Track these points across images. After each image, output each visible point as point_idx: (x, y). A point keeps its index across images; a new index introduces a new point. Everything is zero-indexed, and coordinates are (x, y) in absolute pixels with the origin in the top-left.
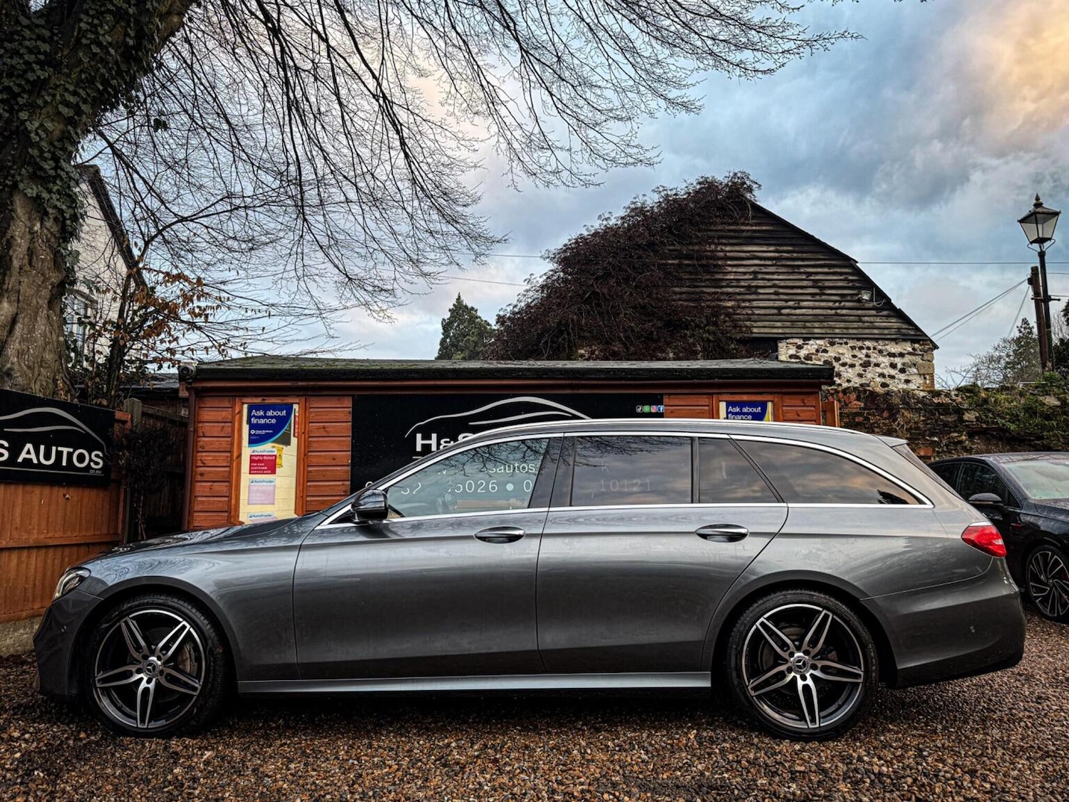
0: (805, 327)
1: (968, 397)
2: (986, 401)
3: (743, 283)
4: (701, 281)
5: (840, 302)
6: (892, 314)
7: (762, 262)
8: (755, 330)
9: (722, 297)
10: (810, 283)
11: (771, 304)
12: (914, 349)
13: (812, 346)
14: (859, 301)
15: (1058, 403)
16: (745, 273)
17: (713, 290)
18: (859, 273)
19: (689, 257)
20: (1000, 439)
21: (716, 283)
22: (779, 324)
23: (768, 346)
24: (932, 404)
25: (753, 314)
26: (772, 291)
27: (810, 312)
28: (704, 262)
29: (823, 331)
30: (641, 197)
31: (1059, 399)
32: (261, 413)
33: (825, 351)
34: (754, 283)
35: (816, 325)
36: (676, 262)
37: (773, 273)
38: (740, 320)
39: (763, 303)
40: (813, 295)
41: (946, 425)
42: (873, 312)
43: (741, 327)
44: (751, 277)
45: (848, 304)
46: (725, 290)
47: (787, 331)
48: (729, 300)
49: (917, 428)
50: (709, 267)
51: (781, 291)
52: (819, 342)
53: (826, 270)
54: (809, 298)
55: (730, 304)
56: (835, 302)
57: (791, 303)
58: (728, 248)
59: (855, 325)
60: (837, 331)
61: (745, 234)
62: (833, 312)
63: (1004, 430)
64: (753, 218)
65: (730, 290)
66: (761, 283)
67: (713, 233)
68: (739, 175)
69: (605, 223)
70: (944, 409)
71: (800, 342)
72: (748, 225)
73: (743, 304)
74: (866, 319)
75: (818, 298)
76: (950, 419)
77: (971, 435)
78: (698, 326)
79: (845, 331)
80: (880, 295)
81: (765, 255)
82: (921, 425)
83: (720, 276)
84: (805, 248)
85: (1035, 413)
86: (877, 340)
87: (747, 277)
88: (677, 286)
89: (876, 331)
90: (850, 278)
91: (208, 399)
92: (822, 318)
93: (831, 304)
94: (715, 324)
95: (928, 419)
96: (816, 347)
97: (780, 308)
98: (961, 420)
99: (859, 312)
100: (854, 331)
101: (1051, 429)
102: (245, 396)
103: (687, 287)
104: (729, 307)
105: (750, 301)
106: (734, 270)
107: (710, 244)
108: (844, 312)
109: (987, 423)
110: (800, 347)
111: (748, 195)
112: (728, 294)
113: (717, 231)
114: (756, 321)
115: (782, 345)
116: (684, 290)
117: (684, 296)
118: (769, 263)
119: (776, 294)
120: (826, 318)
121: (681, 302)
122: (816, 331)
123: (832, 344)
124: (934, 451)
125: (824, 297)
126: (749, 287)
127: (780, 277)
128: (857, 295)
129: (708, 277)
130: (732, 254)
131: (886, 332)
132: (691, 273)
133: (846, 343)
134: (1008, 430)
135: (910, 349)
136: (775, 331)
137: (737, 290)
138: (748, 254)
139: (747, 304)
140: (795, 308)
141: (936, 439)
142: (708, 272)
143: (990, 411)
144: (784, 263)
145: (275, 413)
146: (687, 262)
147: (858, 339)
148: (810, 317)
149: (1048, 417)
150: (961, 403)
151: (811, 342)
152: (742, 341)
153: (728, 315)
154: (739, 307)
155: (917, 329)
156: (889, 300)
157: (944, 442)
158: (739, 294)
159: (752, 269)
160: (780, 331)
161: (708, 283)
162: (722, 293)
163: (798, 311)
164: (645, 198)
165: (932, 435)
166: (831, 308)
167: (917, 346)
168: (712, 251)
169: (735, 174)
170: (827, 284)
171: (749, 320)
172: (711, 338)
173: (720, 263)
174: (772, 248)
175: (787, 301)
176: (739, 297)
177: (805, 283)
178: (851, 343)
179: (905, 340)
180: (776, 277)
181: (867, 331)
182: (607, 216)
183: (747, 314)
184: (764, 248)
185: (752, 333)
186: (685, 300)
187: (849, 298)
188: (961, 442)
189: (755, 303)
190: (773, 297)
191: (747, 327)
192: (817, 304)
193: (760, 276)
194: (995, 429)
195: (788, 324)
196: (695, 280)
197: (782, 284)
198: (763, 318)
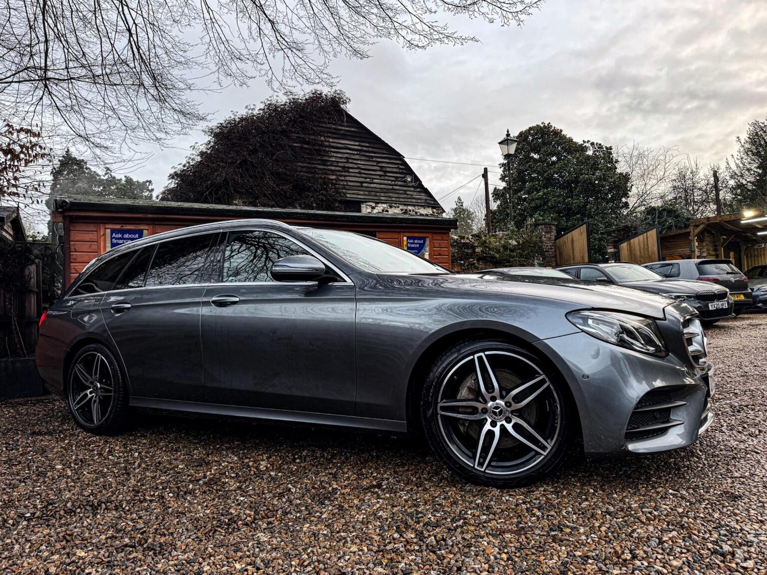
0: (376, 196)
1: (477, 240)
2: (485, 242)
3: (340, 164)
4: (315, 160)
5: (395, 181)
6: (422, 190)
7: (351, 152)
8: (348, 196)
9: (328, 172)
10: (378, 168)
11: (357, 179)
12: (433, 212)
13: (380, 207)
14: (405, 181)
15: (516, 243)
16: (341, 158)
17: (323, 167)
18: (405, 164)
19: (308, 143)
20: (491, 262)
21: (324, 163)
22: (362, 193)
23: (356, 205)
24: (461, 243)
25: (347, 185)
26: (357, 171)
27: (379, 186)
28: (317, 147)
29: (386, 199)
30: (275, 97)
31: (517, 242)
32: (120, 236)
33: (387, 211)
34: (347, 165)
35: (382, 194)
36: (299, 145)
37: (358, 160)
38: (339, 188)
39: (352, 179)
40: (380, 176)
41: (467, 254)
42: (412, 189)
43: (340, 193)
44: (345, 161)
45: (399, 183)
46: (330, 167)
47: (367, 197)
48: (333, 175)
49: (454, 256)
50: (320, 152)
51: (363, 171)
52: (385, 205)
53: (387, 161)
54: (378, 177)
55: (333, 177)
56: (392, 181)
57: (368, 180)
58: (331, 140)
59: (403, 196)
60: (393, 199)
61: (342, 132)
62: (391, 187)
63: (493, 257)
64: (347, 122)
65: (333, 168)
66: (351, 165)
67: (324, 129)
68: (338, 92)
69: (250, 111)
70: (466, 245)
71: (374, 205)
72: (343, 126)
73: (341, 178)
74: (408, 193)
75: (383, 178)
76: (470, 251)
77: (478, 260)
78: (316, 190)
79: (398, 200)
80: (416, 179)
81: (353, 147)
82: (456, 255)
83: (326, 158)
84: (376, 146)
85: (507, 248)
86: (414, 206)
87: (342, 160)
88: (301, 162)
89: (414, 201)
90: (401, 167)
91: (77, 224)
92: (385, 190)
93: (390, 182)
94: (325, 189)
95: (459, 251)
96: (382, 208)
97: (362, 183)
98: (474, 252)
99: (405, 188)
100: (403, 200)
101: (514, 257)
102: (107, 223)
103: (307, 163)
104: (333, 179)
105: (345, 176)
106: (335, 155)
107: (321, 136)
108: (397, 187)
109: (486, 253)
110: (373, 208)
111: (342, 106)
112: (331, 170)
113: (327, 128)
114: (348, 190)
115: (363, 206)
116: (305, 165)
117: (304, 169)
118: (356, 153)
119: (360, 173)
120: (388, 191)
121: (302, 173)
122: (382, 198)
123: (391, 207)
124: (462, 269)
125: (386, 178)
126: (344, 167)
127: (362, 163)
128: (404, 178)
129: (319, 158)
130: (334, 144)
131: (419, 201)
132: (308, 154)
133: (398, 207)
134: (495, 258)
135: (431, 212)
136: (360, 197)
137: (337, 168)
138: (343, 146)
139: (343, 178)
140: (371, 183)
141: (462, 262)
142: (319, 155)
143: (487, 247)
144: (364, 153)
145: (130, 236)
146: (305, 146)
147: (405, 205)
148: (379, 190)
149: (512, 251)
150: (474, 243)
151: (379, 205)
152: (341, 202)
153: (333, 184)
154: (339, 180)
155: (435, 200)
156: (421, 182)
157: (467, 264)
158: (338, 171)
159: (346, 156)
160: (362, 197)
161: (319, 162)
162: (329, 170)
163: (372, 185)
164: (278, 98)
165: (460, 260)
166: (390, 185)
167: (435, 210)
168: (322, 141)
169: (336, 91)
170: (388, 169)
171: (345, 189)
172: (324, 199)
173: (327, 149)
174: (357, 143)
175: (366, 178)
176: (338, 173)
177: (376, 168)
178: (401, 207)
179: (429, 207)
180: (359, 162)
181: (410, 200)
182: (252, 107)
183: (344, 185)
184: (353, 143)
185: (347, 197)
186: (305, 172)
187: (400, 179)
188: (475, 264)
189: (348, 178)
190: (358, 175)
191: (344, 193)
192: (382, 181)
193: (350, 161)
194: (489, 257)
195: (367, 193)
196: (312, 159)
197: (363, 167)
198: (352, 188)
